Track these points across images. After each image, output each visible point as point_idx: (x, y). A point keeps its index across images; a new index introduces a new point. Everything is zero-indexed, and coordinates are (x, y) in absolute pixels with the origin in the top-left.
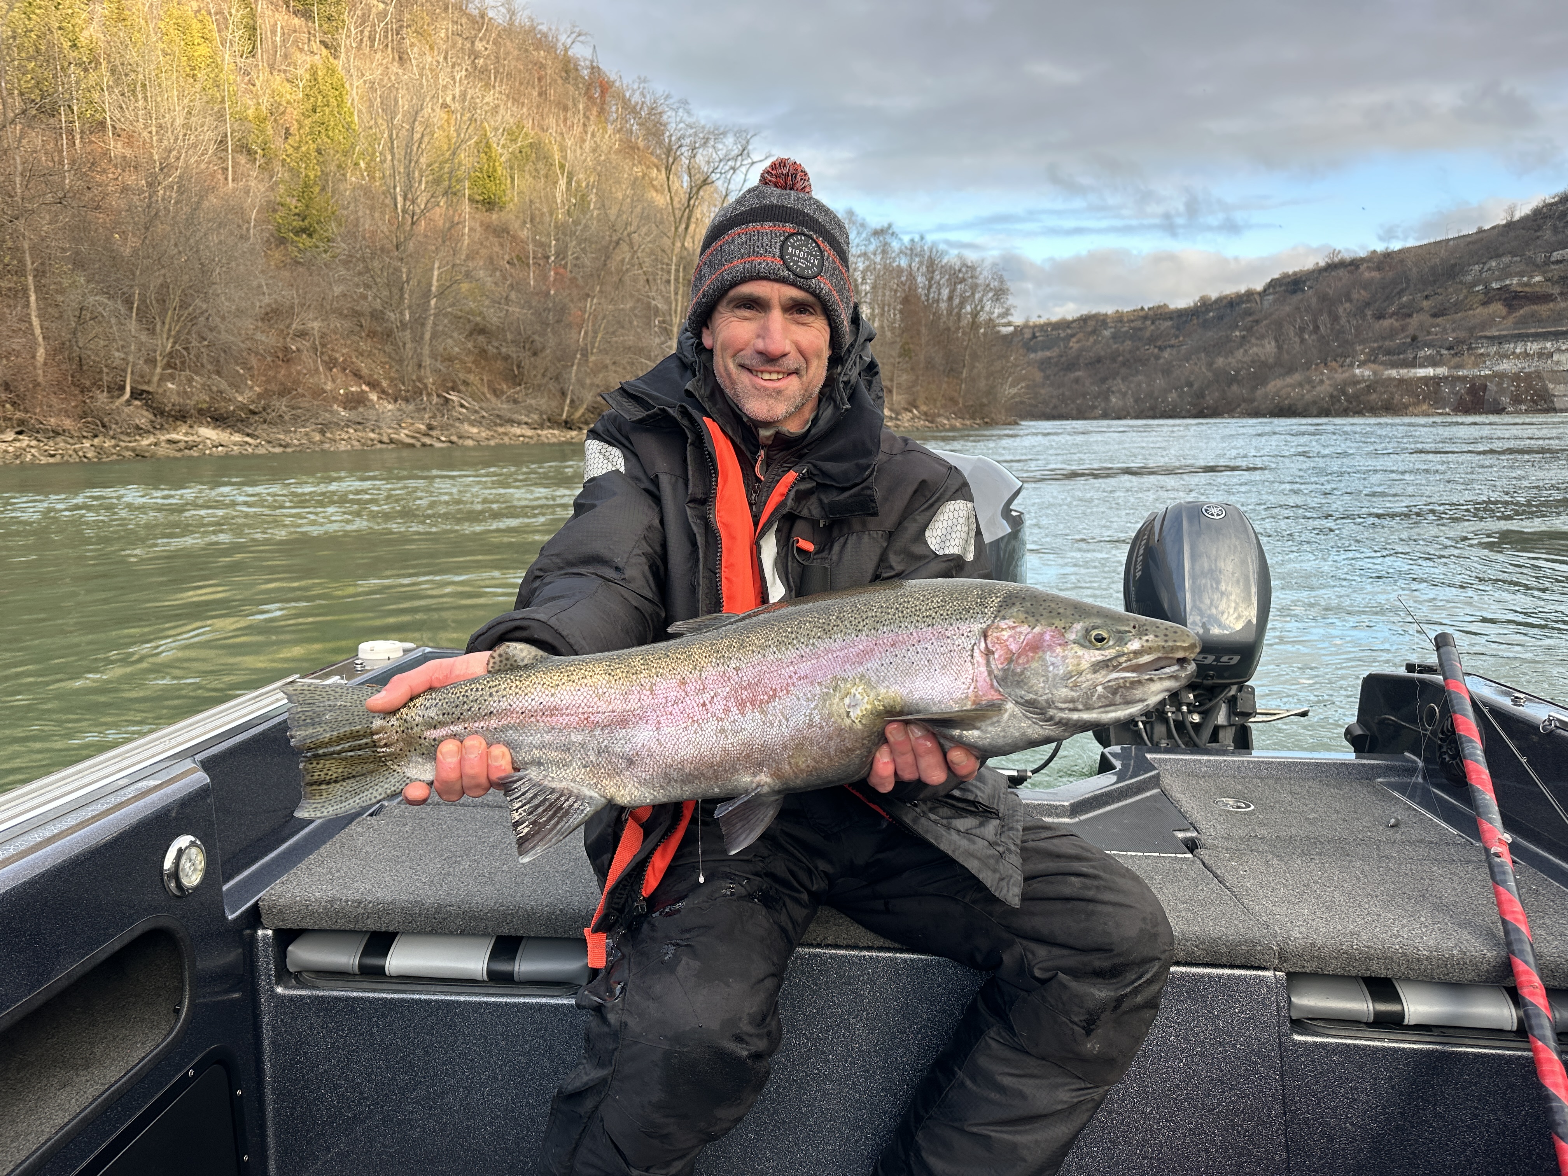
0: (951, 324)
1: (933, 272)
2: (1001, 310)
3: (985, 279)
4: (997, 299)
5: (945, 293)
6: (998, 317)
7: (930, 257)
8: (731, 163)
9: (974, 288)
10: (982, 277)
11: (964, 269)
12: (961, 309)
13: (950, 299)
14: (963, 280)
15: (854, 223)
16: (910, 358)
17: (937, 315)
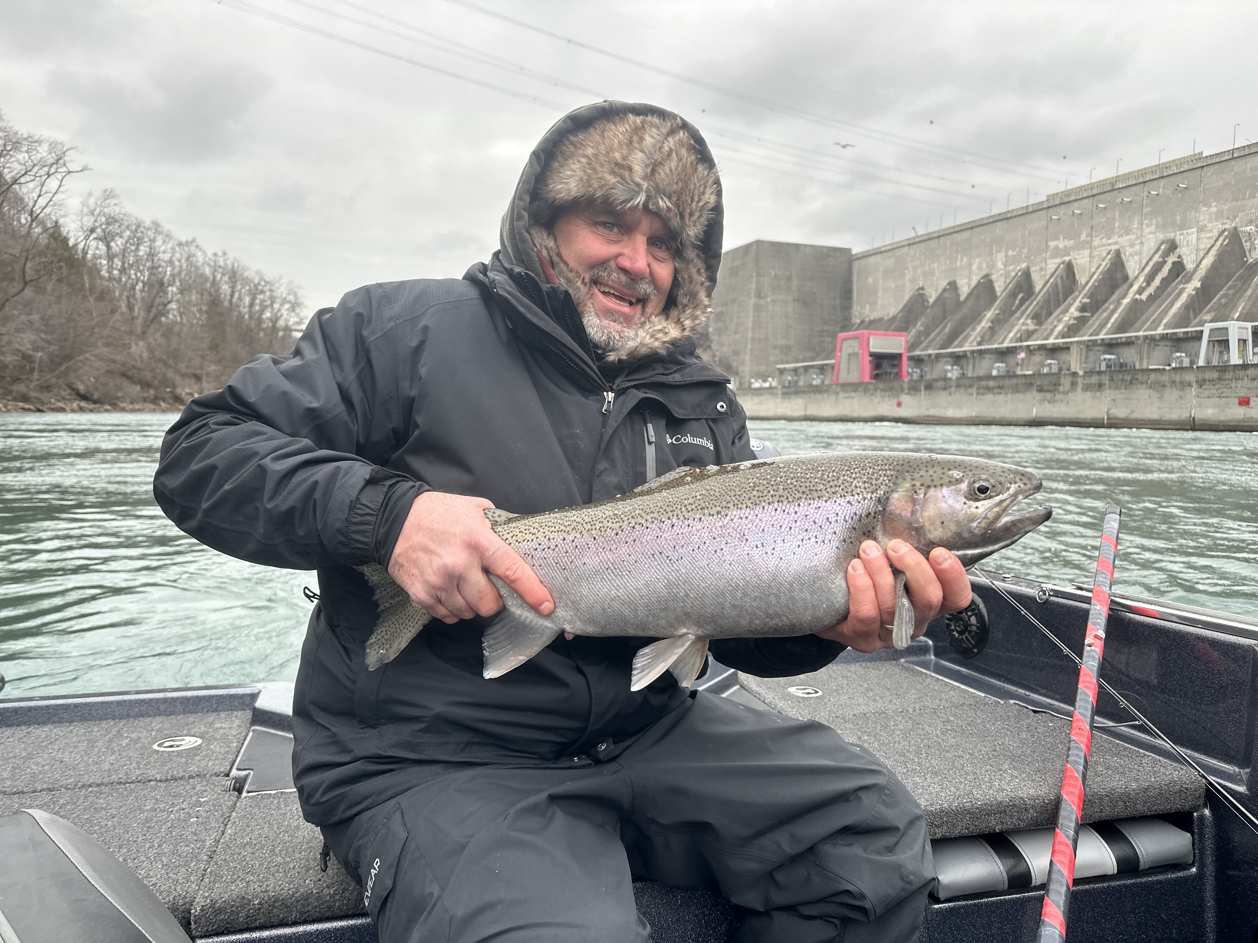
0: (253, 325)
1: (236, 282)
2: (296, 319)
3: (282, 293)
4: (293, 311)
5: (247, 300)
6: (294, 325)
7: (233, 269)
8: (46, 169)
9: (273, 300)
10: (279, 291)
11: (263, 283)
12: (261, 314)
13: (252, 305)
14: (262, 292)
15: (160, 233)
16: (218, 352)
17: (241, 316)
